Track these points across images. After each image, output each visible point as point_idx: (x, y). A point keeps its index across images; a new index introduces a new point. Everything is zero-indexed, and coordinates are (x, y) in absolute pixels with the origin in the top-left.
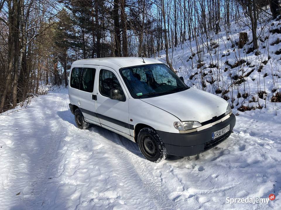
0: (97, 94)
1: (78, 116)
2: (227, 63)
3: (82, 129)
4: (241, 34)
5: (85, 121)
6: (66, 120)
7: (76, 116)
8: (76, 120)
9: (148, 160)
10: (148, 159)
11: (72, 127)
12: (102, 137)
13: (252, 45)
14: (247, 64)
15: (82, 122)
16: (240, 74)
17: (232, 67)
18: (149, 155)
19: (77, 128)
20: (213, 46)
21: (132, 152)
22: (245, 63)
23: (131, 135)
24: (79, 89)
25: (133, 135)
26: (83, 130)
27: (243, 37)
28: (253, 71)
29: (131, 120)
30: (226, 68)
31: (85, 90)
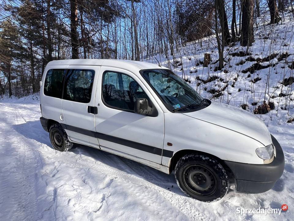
0: (99, 105)
1: (56, 134)
2: (198, 78)
3: (62, 151)
4: (206, 55)
5: (68, 141)
6: (32, 138)
7: (52, 134)
8: (52, 140)
9: (195, 200)
10: (193, 198)
11: (45, 148)
12: (101, 163)
13: (217, 65)
14: (220, 80)
15: (63, 142)
16: (217, 88)
17: (205, 82)
18: (196, 192)
19: (52, 150)
20: (178, 64)
21: (158, 185)
22: (219, 79)
23: (163, 164)
24: (61, 98)
25: (168, 164)
26: (64, 153)
27: (208, 57)
28: (227, 86)
29: (169, 144)
30: (199, 83)
31: (72, 99)
